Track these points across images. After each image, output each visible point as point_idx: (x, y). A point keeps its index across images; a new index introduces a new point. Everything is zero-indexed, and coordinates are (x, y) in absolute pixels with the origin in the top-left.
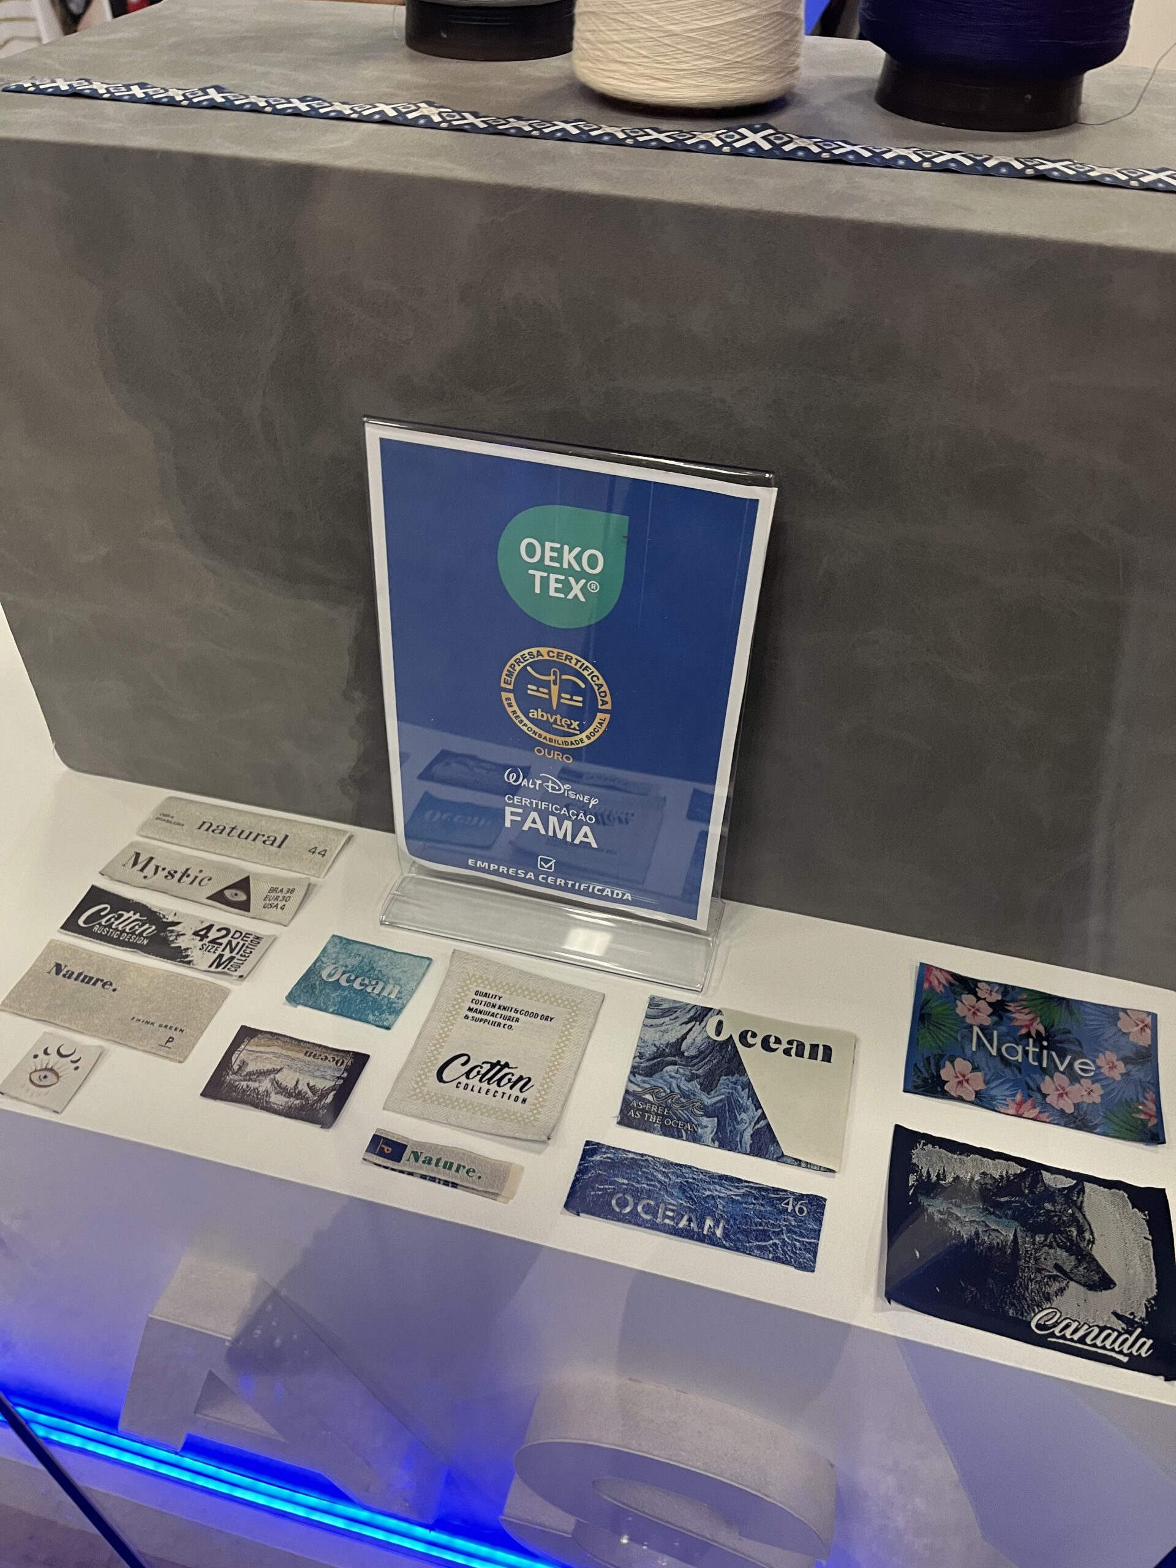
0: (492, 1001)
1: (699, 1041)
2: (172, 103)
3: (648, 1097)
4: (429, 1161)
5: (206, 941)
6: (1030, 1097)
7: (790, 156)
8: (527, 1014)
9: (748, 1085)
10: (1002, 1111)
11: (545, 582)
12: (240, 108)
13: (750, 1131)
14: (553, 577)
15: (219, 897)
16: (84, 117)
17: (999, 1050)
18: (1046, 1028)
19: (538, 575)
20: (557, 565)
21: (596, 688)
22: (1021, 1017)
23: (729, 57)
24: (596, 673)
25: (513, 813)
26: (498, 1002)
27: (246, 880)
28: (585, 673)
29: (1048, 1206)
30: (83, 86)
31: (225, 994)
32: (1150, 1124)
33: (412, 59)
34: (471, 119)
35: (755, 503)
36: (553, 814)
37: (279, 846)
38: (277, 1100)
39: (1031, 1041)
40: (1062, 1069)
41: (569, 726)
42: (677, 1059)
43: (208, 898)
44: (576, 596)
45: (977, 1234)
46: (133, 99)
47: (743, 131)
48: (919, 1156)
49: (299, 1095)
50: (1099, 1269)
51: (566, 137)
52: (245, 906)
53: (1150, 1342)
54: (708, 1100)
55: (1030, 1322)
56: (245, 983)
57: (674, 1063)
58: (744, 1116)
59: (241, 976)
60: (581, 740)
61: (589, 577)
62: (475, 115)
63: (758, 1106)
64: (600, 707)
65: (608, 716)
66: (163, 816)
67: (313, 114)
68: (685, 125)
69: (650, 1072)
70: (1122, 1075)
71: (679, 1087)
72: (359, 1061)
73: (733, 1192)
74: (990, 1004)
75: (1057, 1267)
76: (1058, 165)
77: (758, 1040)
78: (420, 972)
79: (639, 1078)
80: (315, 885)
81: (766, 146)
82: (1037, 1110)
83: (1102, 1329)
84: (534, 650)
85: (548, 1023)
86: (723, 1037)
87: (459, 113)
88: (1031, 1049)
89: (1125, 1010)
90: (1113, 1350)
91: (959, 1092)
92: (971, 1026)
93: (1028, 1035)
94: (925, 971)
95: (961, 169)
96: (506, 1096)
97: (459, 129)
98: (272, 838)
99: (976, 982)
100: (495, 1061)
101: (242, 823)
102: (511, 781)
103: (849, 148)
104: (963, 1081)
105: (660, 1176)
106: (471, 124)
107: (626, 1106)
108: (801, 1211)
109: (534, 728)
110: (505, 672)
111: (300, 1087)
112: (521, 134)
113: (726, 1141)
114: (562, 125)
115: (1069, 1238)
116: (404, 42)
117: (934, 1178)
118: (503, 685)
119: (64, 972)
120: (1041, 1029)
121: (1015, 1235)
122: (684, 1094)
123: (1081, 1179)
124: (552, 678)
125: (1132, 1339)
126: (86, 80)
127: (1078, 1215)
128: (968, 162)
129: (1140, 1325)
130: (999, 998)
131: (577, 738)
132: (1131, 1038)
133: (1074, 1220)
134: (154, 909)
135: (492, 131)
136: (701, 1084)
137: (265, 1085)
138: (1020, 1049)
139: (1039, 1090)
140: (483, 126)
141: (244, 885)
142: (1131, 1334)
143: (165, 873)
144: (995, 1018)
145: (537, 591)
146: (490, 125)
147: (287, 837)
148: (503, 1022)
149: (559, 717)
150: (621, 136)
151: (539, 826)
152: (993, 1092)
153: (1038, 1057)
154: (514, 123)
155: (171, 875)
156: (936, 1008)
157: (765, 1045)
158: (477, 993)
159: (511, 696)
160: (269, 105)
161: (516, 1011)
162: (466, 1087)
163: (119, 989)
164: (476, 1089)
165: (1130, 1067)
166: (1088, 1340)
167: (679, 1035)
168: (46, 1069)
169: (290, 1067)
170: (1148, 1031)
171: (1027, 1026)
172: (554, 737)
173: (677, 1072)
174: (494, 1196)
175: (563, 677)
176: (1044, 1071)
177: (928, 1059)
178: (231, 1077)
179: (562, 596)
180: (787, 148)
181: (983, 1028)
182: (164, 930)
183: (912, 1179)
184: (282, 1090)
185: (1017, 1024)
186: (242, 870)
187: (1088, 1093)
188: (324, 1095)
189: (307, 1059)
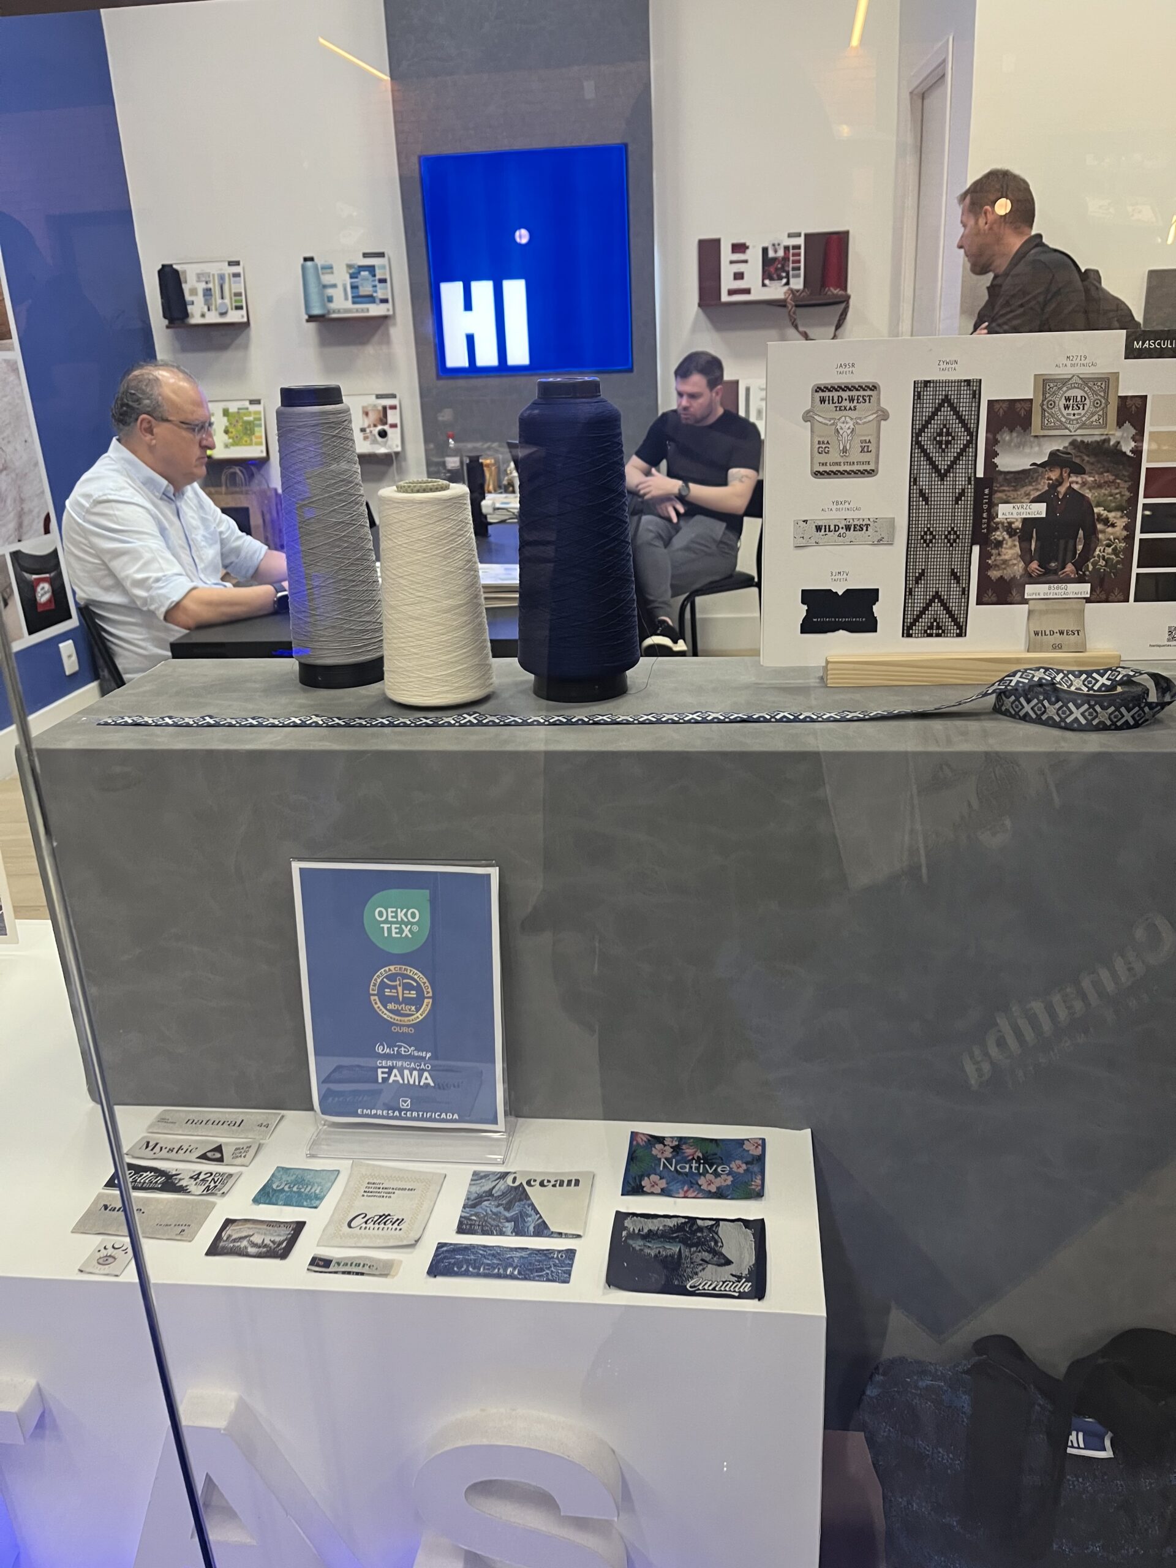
0: (378, 1186)
1: (503, 1187)
2: (188, 725)
3: (474, 1218)
4: (346, 1264)
5: (198, 1180)
6: (692, 1187)
7: (486, 725)
8: (399, 1189)
9: (532, 1205)
10: (677, 1196)
11: (389, 929)
12: (223, 725)
13: (533, 1225)
14: (394, 926)
15: (204, 1157)
16: (146, 735)
17: (676, 1167)
18: (703, 1155)
19: (386, 926)
20: (395, 920)
21: (422, 984)
22: (689, 1151)
23: (456, 685)
24: (421, 976)
25: (383, 1073)
26: (381, 1186)
27: (220, 1146)
28: (416, 977)
29: (699, 1234)
30: (140, 721)
31: (214, 1205)
32: (757, 1190)
33: (305, 691)
34: (337, 721)
35: (489, 876)
36: (406, 1068)
37: (239, 1126)
38: (252, 1250)
39: (694, 1161)
40: (710, 1171)
41: (410, 1010)
42: (490, 1198)
43: (198, 1158)
44: (406, 935)
45: (659, 1252)
46: (167, 725)
47: (465, 715)
48: (628, 1223)
49: (265, 1246)
50: (725, 1257)
51: (383, 725)
52: (221, 1160)
53: (750, 1284)
54: (508, 1215)
55: (686, 1286)
56: (226, 1198)
57: (489, 1200)
58: (529, 1219)
59: (223, 1193)
60: (418, 1017)
61: (412, 924)
62: (339, 719)
63: (537, 1213)
64: (426, 995)
65: (431, 1000)
66: (162, 1120)
67: (260, 725)
68: (439, 714)
69: (474, 1206)
70: (744, 1170)
71: (491, 1211)
72: (300, 1226)
73: (523, 1254)
74: (672, 1147)
75: (702, 1260)
76: (604, 718)
77: (537, 1183)
78: (333, 1177)
79: (467, 1210)
80: (263, 1144)
81: (475, 721)
82: (696, 1193)
83: (724, 1282)
84: (387, 969)
85: (413, 1191)
86: (517, 1184)
87: (331, 718)
88: (694, 1165)
89: (748, 1140)
90: (730, 1291)
91: (653, 1190)
92: (660, 1159)
93: (693, 1159)
94: (634, 1135)
95: (561, 723)
96: (390, 1229)
97: (332, 726)
98: (234, 1123)
99: (664, 1138)
100: (382, 1214)
101: (213, 1117)
102: (380, 1051)
103: (513, 719)
104: (653, 1185)
105: (481, 1252)
106: (337, 723)
107: (460, 1223)
108: (562, 1256)
109: (391, 1015)
110: (372, 984)
111: (265, 1242)
112: (361, 725)
113: (518, 1232)
114: (381, 720)
115: (710, 1247)
116: (298, 681)
117: (637, 1231)
118: (371, 992)
119: (110, 1208)
120: (700, 1155)
121: (680, 1249)
122: (494, 1214)
123: (718, 1220)
124: (398, 983)
125: (740, 1285)
126: (140, 717)
127: (716, 1237)
128: (565, 720)
129: (744, 1277)
130: (677, 1143)
131: (415, 1016)
132: (751, 1152)
133: (713, 1238)
134: (162, 1169)
135: (347, 725)
136: (504, 1208)
137: (245, 1243)
138: (688, 1166)
139: (698, 1184)
140: (343, 724)
141: (219, 1149)
142: (739, 1282)
143: (167, 1149)
144: (674, 1153)
145: (386, 935)
146: (346, 723)
147: (242, 1121)
148: (385, 1195)
149: (403, 1005)
150: (409, 722)
151: (399, 1078)
152: (671, 1188)
153: (698, 1168)
154: (358, 721)
155: (171, 1150)
156: (640, 1153)
157: (542, 1184)
158: (368, 1183)
159: (376, 998)
160: (238, 723)
161: (393, 1189)
162: (366, 1228)
163: (145, 1212)
164: (371, 1229)
165: (749, 1166)
166: (717, 1289)
167: (491, 1187)
168: (106, 1256)
169: (258, 1233)
170: (760, 1147)
171: (693, 1155)
172: (402, 1019)
173: (490, 1204)
174: (385, 1275)
175: (405, 981)
176: (701, 1174)
177: (635, 1178)
178: (222, 1244)
179: (399, 936)
180: (484, 721)
181: (666, 1159)
182: (171, 1179)
183: (624, 1233)
184: (254, 1245)
185: (686, 1155)
186: (216, 1142)
187: (726, 1181)
188: (281, 1243)
189: (268, 1228)
